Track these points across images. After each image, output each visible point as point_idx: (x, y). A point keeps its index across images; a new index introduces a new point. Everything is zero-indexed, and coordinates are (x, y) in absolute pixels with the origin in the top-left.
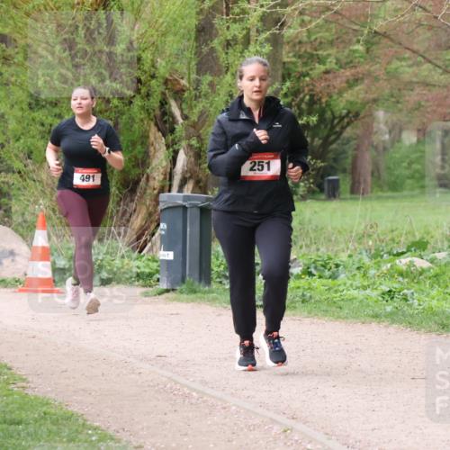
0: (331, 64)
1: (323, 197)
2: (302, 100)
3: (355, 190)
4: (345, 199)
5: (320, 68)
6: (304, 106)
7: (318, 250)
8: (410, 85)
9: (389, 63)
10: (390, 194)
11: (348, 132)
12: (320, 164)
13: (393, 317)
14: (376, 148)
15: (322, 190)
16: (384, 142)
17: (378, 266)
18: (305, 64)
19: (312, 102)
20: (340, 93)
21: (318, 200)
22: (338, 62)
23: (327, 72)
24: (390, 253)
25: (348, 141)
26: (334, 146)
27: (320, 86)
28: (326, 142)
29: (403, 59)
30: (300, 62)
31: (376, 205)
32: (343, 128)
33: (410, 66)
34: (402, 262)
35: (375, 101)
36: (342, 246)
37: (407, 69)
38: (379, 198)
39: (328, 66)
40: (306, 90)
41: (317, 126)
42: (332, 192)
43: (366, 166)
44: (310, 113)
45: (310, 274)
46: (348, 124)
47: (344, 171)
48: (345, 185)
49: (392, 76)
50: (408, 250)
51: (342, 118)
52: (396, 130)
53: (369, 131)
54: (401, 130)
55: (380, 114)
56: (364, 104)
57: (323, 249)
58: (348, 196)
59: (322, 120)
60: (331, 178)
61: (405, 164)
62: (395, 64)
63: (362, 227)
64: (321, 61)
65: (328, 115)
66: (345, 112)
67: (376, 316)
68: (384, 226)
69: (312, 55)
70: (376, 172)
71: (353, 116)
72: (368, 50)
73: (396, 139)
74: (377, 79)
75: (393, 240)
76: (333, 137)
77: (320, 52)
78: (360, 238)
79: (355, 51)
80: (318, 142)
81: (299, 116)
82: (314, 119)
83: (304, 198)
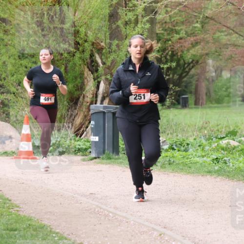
0: (182, 34)
1: (180, 107)
2: (167, 54)
3: (197, 103)
4: (191, 108)
5: (177, 36)
6: (168, 57)
7: (177, 136)
8: (226, 46)
9: (214, 34)
10: (216, 105)
11: (193, 71)
12: (178, 89)
13: (219, 173)
14: (208, 80)
15: (179, 103)
16: (212, 77)
17: (210, 144)
18: (168, 34)
19: (173, 55)
20: (188, 50)
21: (177, 108)
22: (186, 32)
23: (181, 39)
24: (216, 138)
25: (193, 76)
26: (185, 79)
27: (177, 46)
28: (181, 77)
29: (222, 32)
30: (165, 33)
31: (209, 111)
32: (190, 69)
33: (226, 35)
34: (224, 143)
35: (207, 54)
36: (191, 133)
37: (225, 37)
38: (210, 107)
39: (181, 35)
40: (169, 48)
41: (176, 68)
42: (185, 104)
43: (203, 90)
44: (172, 61)
45: (173, 149)
46: (193, 67)
47: (191, 93)
48: (191, 101)
49: (216, 41)
50: (227, 136)
51: (189, 64)
52: (219, 70)
53: (204, 71)
54: (221, 71)
55: (210, 62)
56: (201, 56)
57: (180, 135)
58: (193, 106)
59: (178, 65)
60: (183, 96)
61: (224, 89)
62: (218, 34)
63: (201, 123)
64: (177, 32)
65: (182, 62)
66: (191, 60)
67: (209, 172)
68: (213, 123)
69: (172, 30)
70: (208, 94)
71: (195, 62)
72: (203, 27)
73: (219, 75)
74: (208, 42)
75: (218, 130)
76: (184, 74)
77: (177, 28)
78: (200, 129)
79: (195, 27)
80: (176, 77)
81: (166, 63)
82: (174, 64)
83: (169, 107)
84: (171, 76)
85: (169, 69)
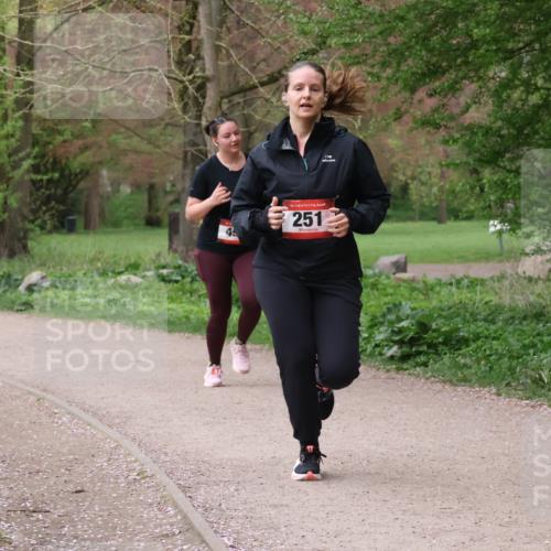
0: (67, 136)
1: (64, 231)
2: (47, 162)
3: (88, 227)
4: (82, 233)
5: (59, 139)
6: (49, 166)
7: (61, 269)
8: (125, 152)
9: (109, 135)
10: (111, 230)
11: (82, 185)
12: (62, 208)
14: (102, 197)
15: (63, 226)
16: (108, 192)
18: (48, 135)
19: (55, 162)
20: (75, 157)
21: (61, 233)
22: (73, 134)
23: (65, 141)
24: (113, 272)
25: (82, 191)
26: (72, 195)
27: (60, 151)
28: (66, 192)
29: (120, 133)
30: (45, 134)
31: (103, 238)
32: (78, 183)
33: (125, 138)
34: (123, 278)
35: (100, 163)
36: (79, 267)
37: (123, 141)
38: (105, 233)
39: (65, 137)
40: (50, 154)
41: (59, 180)
42: (71, 228)
43: (95, 210)
44: (54, 170)
45: (57, 287)
46: (82, 179)
47: (79, 213)
48: (80, 223)
49: (111, 145)
50: (127, 269)
51: (76, 175)
52: (116, 184)
53: (96, 185)
54: (119, 184)
55: (104, 172)
56: (92, 165)
57: (65, 269)
58: (82, 230)
59: (62, 176)
60: (71, 218)
61: (123, 209)
62: (114, 137)
63: (93, 253)
64: (60, 133)
65: (67, 172)
66: (78, 170)
68: (108, 252)
69: (53, 129)
70: (102, 214)
71: (85, 173)
72: (94, 127)
73: (116, 190)
74: (100, 147)
75: (115, 262)
76: (71, 188)
77: (59, 127)
78: (92, 261)
79: (85, 127)
80: (59, 192)
81: (46, 173)
82: (56, 175)
83: (50, 232)
84: (53, 191)
85: (49, 181)
